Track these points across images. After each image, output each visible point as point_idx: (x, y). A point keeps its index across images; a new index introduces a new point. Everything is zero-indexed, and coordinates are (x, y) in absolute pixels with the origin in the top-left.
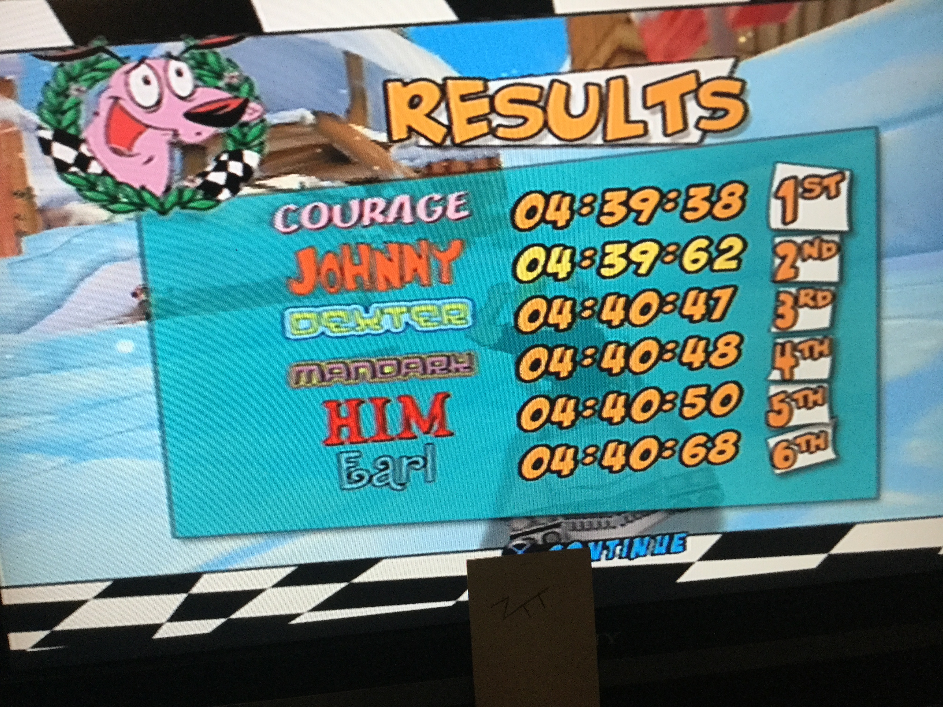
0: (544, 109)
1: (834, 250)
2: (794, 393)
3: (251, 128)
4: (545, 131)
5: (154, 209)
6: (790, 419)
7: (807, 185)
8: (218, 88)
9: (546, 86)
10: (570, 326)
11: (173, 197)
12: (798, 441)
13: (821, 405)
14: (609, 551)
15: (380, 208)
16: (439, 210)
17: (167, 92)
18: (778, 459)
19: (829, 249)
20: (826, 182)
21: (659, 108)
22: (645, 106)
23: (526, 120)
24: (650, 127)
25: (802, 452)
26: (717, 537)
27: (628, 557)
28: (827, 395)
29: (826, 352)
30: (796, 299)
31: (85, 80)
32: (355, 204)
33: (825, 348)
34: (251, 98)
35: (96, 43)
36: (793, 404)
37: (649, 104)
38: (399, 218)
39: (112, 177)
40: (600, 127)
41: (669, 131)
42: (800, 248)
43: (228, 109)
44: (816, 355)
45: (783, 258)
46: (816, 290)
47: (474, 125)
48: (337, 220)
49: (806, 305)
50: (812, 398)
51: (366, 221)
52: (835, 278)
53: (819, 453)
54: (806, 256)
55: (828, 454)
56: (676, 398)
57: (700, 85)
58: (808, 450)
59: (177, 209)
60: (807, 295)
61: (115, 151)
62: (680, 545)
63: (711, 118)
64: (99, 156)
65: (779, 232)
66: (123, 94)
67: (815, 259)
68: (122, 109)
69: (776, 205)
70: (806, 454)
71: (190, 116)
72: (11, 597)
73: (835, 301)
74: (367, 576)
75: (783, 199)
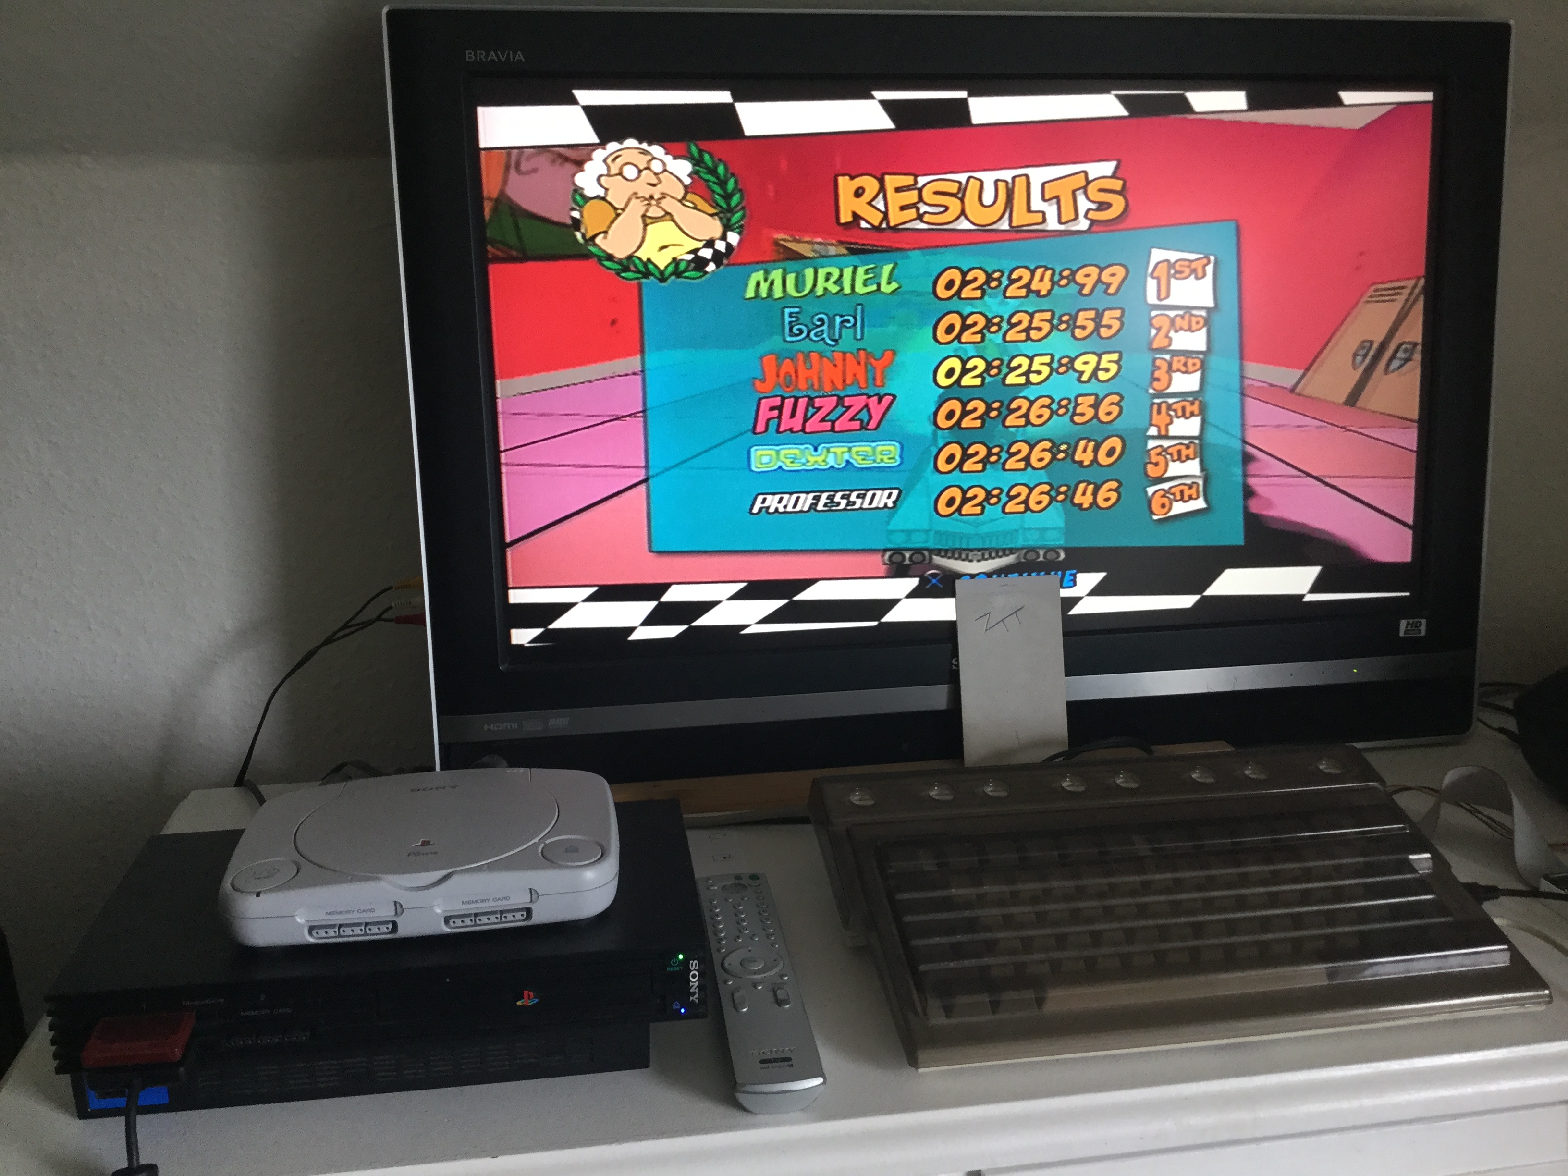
1: (1202, 322)
2: (1169, 447)
5: (654, 277)
7: (1178, 267)
13: (1193, 459)
24: (1047, 216)
26: (1103, 574)
49: (1178, 370)
50: (1184, 452)
52: (1203, 348)
53: (1192, 502)
55: (1199, 504)
57: (1088, 182)
58: (1182, 499)
59: (673, 278)
60: (1179, 361)
62: (1071, 580)
63: (1099, 209)
65: (1155, 307)
67: (1186, 331)
69: (1152, 285)
70: (1181, 502)
72: (516, 597)
73: (1203, 367)
74: (807, 595)
75: (1158, 279)
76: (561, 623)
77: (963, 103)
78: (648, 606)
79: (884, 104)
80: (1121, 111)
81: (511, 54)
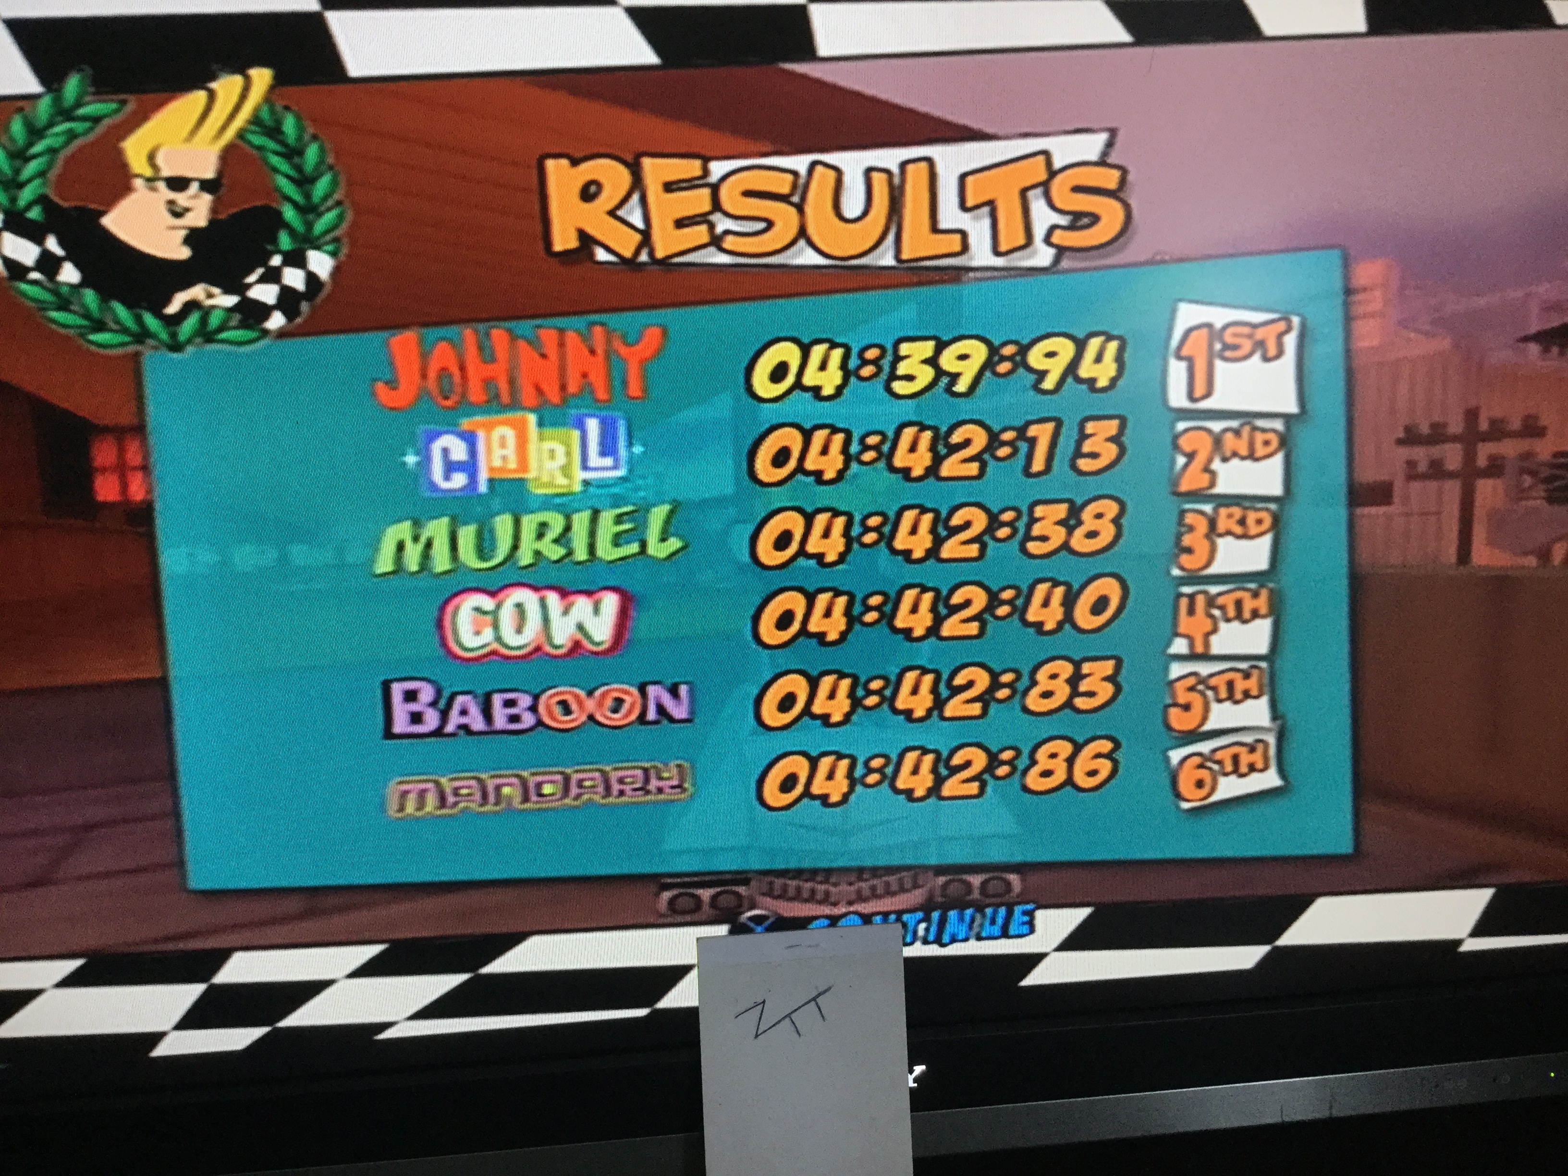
0: (800, 208)
1: (1275, 443)
2: (1212, 675)
4: (802, 243)
5: (159, 340)
6: (1204, 719)
7: (1228, 338)
9: (803, 170)
10: (842, 558)
12: (1219, 755)
13: (1256, 697)
14: (906, 933)
18: (1186, 785)
19: (1267, 443)
20: (1260, 334)
21: (986, 210)
22: (963, 206)
23: (770, 224)
24: (972, 240)
25: (1226, 774)
26: (1084, 913)
27: (939, 941)
28: (1266, 681)
29: (1263, 611)
30: (1212, 523)
31: (58, 134)
33: (1262, 604)
36: (1210, 693)
37: (970, 203)
40: (891, 237)
41: (1003, 248)
42: (1218, 441)
44: (1247, 615)
46: (1246, 509)
47: (686, 230)
49: (1229, 533)
50: (1241, 685)
52: (1277, 490)
53: (1255, 776)
54: (1228, 454)
55: (1270, 779)
56: (1016, 680)
57: (1053, 174)
58: (1236, 771)
59: (198, 343)
60: (1230, 516)
62: (1023, 923)
63: (1071, 227)
65: (1183, 414)
67: (1243, 458)
69: (1177, 371)
70: (1233, 778)
73: (1277, 527)
75: (1190, 360)
77: (800, 15)
79: (637, 15)
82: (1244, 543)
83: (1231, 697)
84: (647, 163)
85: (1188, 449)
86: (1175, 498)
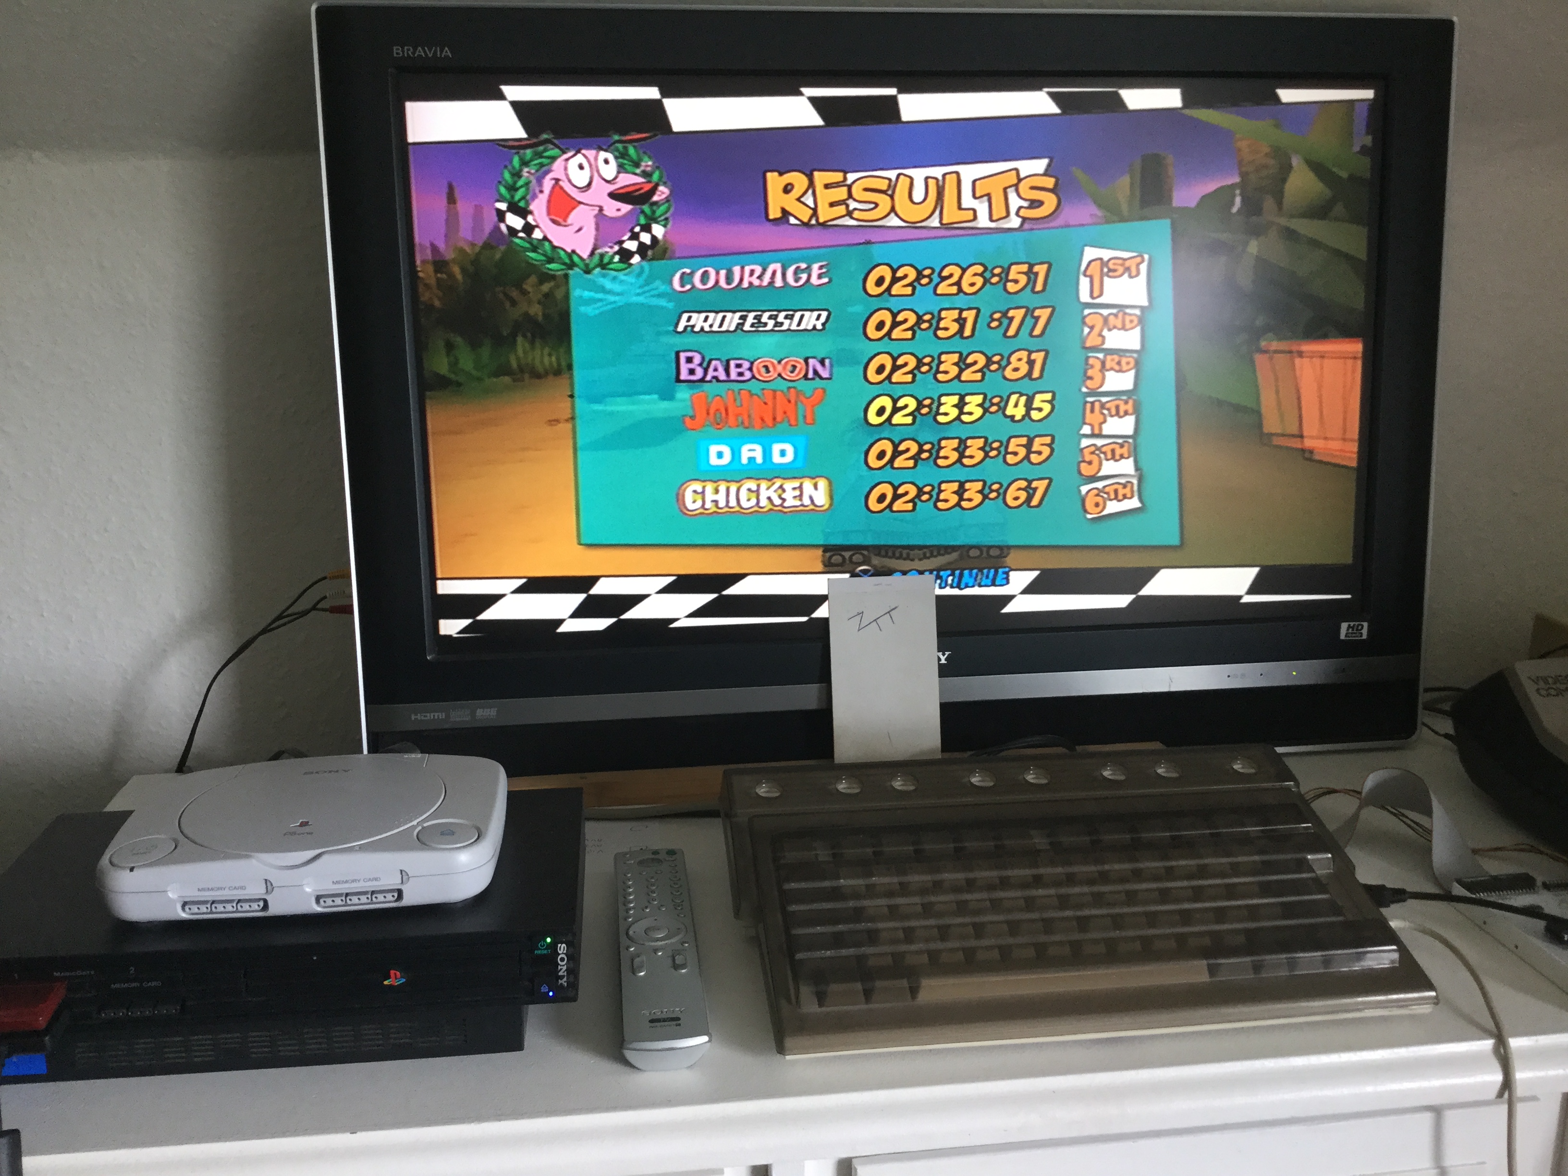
0: (892, 197)
1: (1136, 322)
2: (1103, 446)
3: (659, 207)
4: (892, 215)
5: (579, 268)
6: (1099, 470)
7: (1111, 266)
8: (636, 174)
9: (894, 179)
11: (596, 259)
12: (1107, 489)
13: (1128, 458)
14: (942, 581)
15: (757, 274)
16: (804, 276)
17: (596, 175)
18: (1089, 506)
19: (1131, 321)
20: (1127, 264)
21: (986, 198)
22: (975, 197)
23: (877, 205)
24: (978, 214)
25: (1111, 500)
26: (1037, 573)
27: (959, 587)
28: (1132, 449)
29: (1130, 411)
30: (1103, 363)
31: (535, 165)
32: (737, 270)
33: (1130, 407)
34: (661, 183)
35: (545, 136)
36: (1102, 456)
37: (978, 195)
38: (772, 282)
39: (550, 242)
40: (937, 212)
41: (994, 218)
42: (1106, 320)
43: (642, 191)
44: (1122, 413)
45: (1092, 328)
46: (1121, 356)
47: (835, 208)
48: (723, 283)
49: (1112, 369)
50: (1118, 452)
51: (745, 284)
52: (1137, 346)
53: (1126, 500)
54: (1111, 327)
55: (1135, 503)
56: (1000, 446)
57: (1020, 180)
58: (1116, 498)
59: (598, 270)
60: (1113, 360)
61: (554, 222)
62: (1004, 579)
63: (1030, 207)
64: (541, 225)
65: (1088, 305)
66: (563, 178)
67: (1119, 329)
68: (561, 188)
69: (1084, 283)
70: (1115, 502)
71: (613, 195)
72: (444, 588)
73: (1137, 365)
74: (735, 590)
75: (1091, 277)
76: (487, 615)
77: (893, 100)
78: (576, 599)
79: (814, 101)
80: (1052, 108)
81: (438, 49)
82: (1120, 374)
83: (1113, 458)
84: (816, 174)
85: (1090, 324)
86: (1084, 351)
